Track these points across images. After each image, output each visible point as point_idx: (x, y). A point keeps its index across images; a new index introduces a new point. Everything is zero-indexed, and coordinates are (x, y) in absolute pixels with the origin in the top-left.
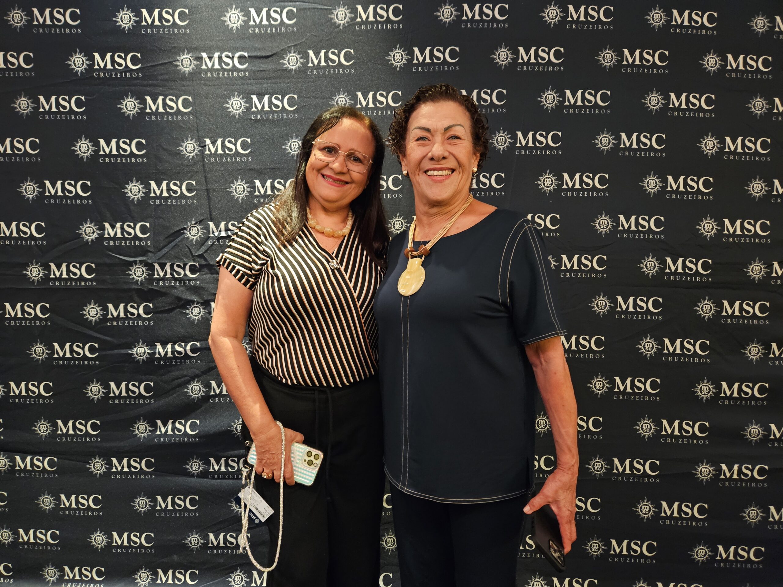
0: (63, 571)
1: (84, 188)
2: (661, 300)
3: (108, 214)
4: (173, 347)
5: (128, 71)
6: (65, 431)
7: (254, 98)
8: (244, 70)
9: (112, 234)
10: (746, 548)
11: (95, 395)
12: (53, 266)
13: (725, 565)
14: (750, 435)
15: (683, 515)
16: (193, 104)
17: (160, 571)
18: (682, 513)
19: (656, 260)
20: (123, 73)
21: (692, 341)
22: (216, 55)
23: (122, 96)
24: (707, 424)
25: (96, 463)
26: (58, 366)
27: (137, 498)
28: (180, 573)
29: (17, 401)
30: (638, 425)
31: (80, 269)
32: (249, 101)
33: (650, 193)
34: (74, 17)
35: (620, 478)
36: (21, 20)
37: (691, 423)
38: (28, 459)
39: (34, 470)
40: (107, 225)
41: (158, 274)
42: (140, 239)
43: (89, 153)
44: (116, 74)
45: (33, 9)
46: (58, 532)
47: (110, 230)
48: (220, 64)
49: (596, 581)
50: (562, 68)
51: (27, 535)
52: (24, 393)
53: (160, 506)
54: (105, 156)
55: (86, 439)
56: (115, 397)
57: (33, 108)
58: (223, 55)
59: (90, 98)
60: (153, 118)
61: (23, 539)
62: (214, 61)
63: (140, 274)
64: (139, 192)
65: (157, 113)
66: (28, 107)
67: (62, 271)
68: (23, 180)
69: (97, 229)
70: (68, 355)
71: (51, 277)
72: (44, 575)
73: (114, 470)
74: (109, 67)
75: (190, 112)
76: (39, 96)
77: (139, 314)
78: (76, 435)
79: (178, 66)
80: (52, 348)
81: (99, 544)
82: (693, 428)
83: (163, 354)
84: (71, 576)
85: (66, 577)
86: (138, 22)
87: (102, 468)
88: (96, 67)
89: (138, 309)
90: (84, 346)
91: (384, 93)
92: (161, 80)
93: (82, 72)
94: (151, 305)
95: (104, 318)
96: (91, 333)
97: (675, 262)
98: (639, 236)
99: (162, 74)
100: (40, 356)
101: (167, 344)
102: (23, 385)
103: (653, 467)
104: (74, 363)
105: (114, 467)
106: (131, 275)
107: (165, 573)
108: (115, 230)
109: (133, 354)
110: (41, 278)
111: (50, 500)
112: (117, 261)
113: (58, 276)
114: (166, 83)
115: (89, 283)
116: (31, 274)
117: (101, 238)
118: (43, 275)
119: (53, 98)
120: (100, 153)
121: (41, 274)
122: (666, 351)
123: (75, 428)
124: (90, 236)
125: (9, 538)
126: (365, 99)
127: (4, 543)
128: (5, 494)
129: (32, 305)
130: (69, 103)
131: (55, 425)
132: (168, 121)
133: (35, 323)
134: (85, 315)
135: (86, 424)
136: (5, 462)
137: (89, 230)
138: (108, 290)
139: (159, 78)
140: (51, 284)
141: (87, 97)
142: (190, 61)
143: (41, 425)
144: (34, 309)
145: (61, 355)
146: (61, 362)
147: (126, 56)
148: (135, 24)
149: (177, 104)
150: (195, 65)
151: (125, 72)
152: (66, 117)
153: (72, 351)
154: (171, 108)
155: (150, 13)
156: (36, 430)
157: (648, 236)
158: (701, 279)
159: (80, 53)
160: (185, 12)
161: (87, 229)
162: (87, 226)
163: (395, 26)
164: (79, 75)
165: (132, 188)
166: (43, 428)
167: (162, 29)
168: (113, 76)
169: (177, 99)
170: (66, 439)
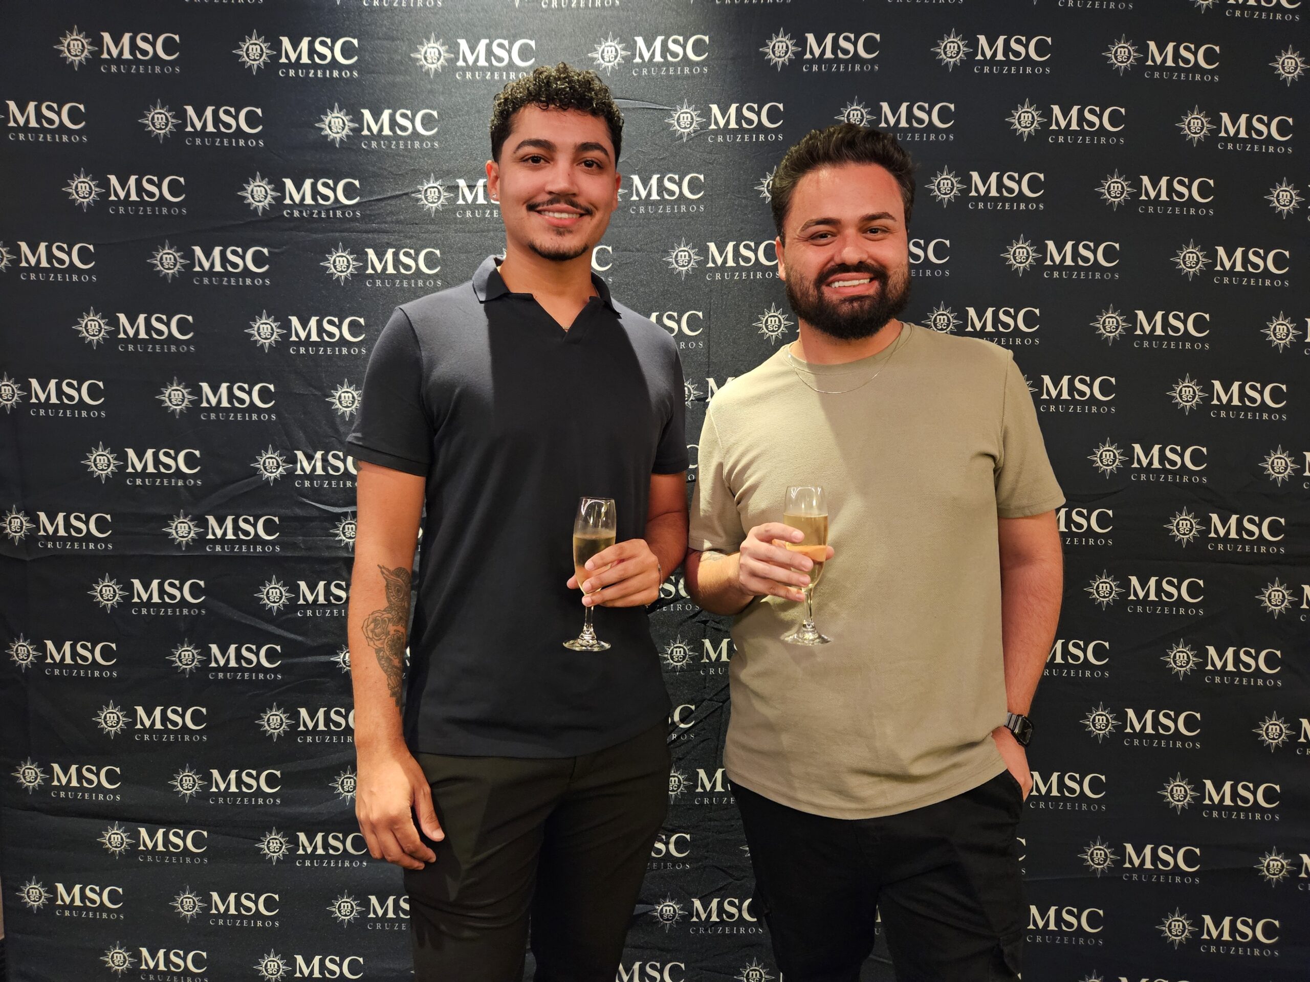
1: (265, 395)
2: (1201, 582)
3: (300, 437)
5: (338, 208)
6: (223, 787)
9: (308, 469)
11: (275, 729)
12: (212, 520)
15: (1238, 938)
16: (442, 262)
18: (1237, 934)
19: (1194, 518)
20: (331, 212)
21: (1253, 651)
22: (481, 183)
23: (329, 248)
24: (1277, 788)
25: (271, 841)
26: (216, 680)
27: (337, 900)
29: (146, 737)
30: (1164, 789)
31: (255, 526)
33: (1183, 408)
34: (252, 120)
35: (1135, 877)
36: (167, 125)
37: (1251, 785)
38: (160, 833)
39: (168, 852)
40: (300, 455)
43: (273, 338)
44: (319, 213)
45: (186, 107)
46: (204, 954)
47: (305, 464)
50: (1041, 206)
51: (153, 957)
52: (158, 726)
53: (375, 912)
54: (300, 343)
55: (256, 801)
56: (307, 732)
57: (183, 266)
59: (276, 250)
60: (378, 283)
61: (147, 964)
62: (477, 192)
63: (353, 534)
65: (383, 274)
66: (175, 265)
67: (226, 529)
68: (166, 382)
69: (284, 462)
70: (233, 664)
71: (208, 537)
73: (301, 852)
74: (309, 201)
75: (436, 275)
76: (194, 247)
78: (241, 794)
79: (418, 200)
80: (207, 652)
81: (272, 974)
82: (1254, 793)
86: (357, 131)
87: (281, 848)
88: (288, 201)
90: (259, 649)
91: (752, 244)
92: (392, 222)
93: (264, 208)
95: (292, 605)
96: (272, 628)
97: (1224, 521)
98: (1166, 478)
99: (392, 213)
100: (187, 664)
102: (158, 711)
103: (1190, 859)
104: (243, 676)
105: (301, 848)
106: (337, 535)
108: (313, 462)
109: (338, 663)
110: (193, 539)
111: (194, 901)
112: (315, 513)
113: (219, 537)
114: (397, 227)
115: (269, 548)
116: (177, 533)
117: (290, 475)
118: (196, 534)
119: (217, 251)
120: (291, 339)
121: (192, 532)
122: (1210, 667)
123: (239, 782)
124: (272, 472)
125: (124, 962)
126: (721, 253)
127: (116, 971)
128: (120, 890)
129: (177, 582)
130: (243, 258)
131: (208, 778)
132: (402, 288)
133: (181, 612)
134: (262, 599)
135: (259, 775)
136: (122, 839)
137: (271, 463)
138: (300, 560)
139: (389, 219)
140: (208, 549)
141: (272, 250)
142: (439, 192)
143: (184, 778)
144: (180, 589)
145: (222, 663)
146: (221, 675)
147: (336, 184)
148: (351, 134)
149: (416, 260)
150: (447, 199)
151: (334, 210)
152: (237, 282)
153: (239, 657)
154: (407, 267)
155: (377, 116)
156: (176, 786)
157: (1181, 478)
158: (1267, 550)
159: (263, 179)
160: (431, 115)
161: (267, 460)
162: (268, 456)
163: (771, 137)
164: (260, 214)
165: (343, 395)
166: (188, 782)
167: (394, 142)
168: (314, 216)
169: (417, 253)
170: (225, 801)
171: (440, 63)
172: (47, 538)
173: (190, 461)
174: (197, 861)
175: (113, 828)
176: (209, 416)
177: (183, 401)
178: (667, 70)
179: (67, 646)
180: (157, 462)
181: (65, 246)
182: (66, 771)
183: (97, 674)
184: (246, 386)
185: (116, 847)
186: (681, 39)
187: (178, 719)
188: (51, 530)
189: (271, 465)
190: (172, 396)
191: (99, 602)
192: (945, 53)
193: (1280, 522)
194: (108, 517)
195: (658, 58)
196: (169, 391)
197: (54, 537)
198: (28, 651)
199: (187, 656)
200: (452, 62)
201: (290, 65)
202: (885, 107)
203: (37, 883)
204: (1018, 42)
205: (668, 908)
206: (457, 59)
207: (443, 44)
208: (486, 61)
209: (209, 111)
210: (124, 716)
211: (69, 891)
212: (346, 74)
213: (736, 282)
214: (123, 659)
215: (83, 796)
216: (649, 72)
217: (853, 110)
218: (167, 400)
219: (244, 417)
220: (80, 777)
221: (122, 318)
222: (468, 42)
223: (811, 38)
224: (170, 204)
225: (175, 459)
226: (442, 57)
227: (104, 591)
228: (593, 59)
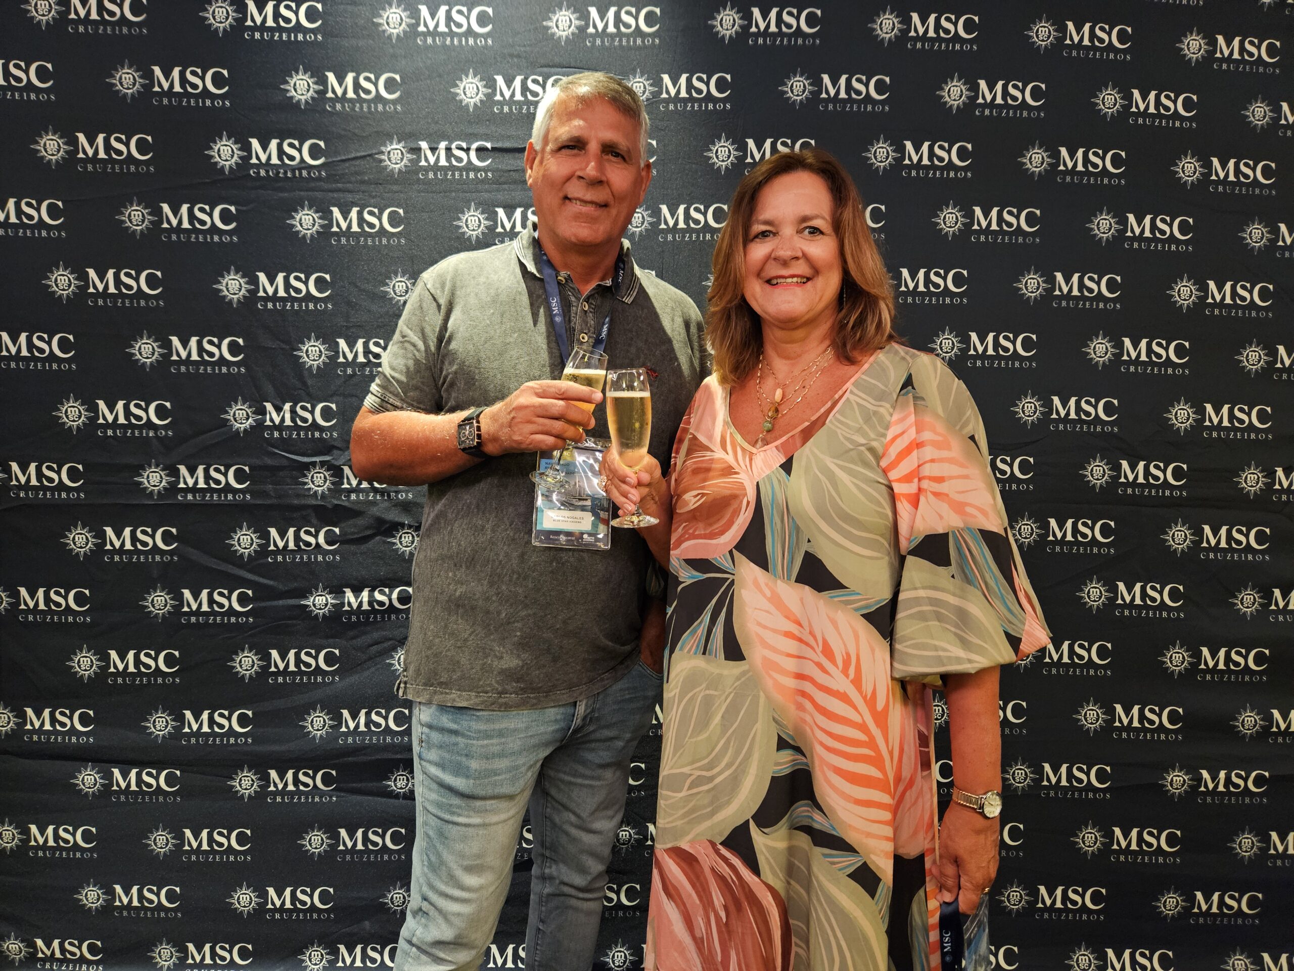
0: (185, 950)
1: (234, 348)
2: (1112, 524)
3: (269, 389)
4: (371, 595)
5: (304, 168)
6: (195, 727)
7: (501, 212)
9: (277, 420)
10: (1237, 895)
11: (247, 670)
12: (183, 469)
13: (1205, 920)
14: (1243, 726)
15: (1145, 848)
16: (406, 221)
17: (342, 948)
18: (1143, 844)
19: (1107, 464)
20: (297, 171)
22: (443, 145)
23: (295, 206)
24: (1180, 710)
25: (243, 778)
26: (189, 624)
27: (308, 833)
28: (373, 949)
29: (120, 680)
30: (1079, 713)
31: (225, 475)
32: (493, 216)
33: (1097, 363)
35: (1052, 793)
36: (134, 84)
37: (1157, 709)
38: (133, 774)
39: (141, 791)
40: (269, 406)
41: (349, 483)
42: (321, 429)
43: (241, 293)
44: (286, 173)
45: (153, 67)
46: (178, 889)
47: (274, 415)
48: (448, 159)
49: (1016, 949)
50: (969, 174)
51: (127, 894)
52: (131, 669)
53: (345, 845)
54: (267, 299)
55: (228, 741)
56: (278, 673)
57: (151, 222)
58: (453, 146)
59: (244, 208)
60: (343, 240)
61: (121, 901)
63: (321, 482)
64: (320, 356)
65: (348, 233)
66: (143, 221)
67: (197, 478)
68: (136, 335)
69: (254, 413)
70: (205, 608)
71: (179, 486)
72: (154, 958)
73: (272, 788)
74: (275, 160)
75: (399, 233)
76: (162, 204)
77: (317, 544)
78: (214, 734)
79: (381, 161)
80: (179, 597)
81: (245, 907)
82: (1160, 716)
83: (355, 606)
84: (198, 958)
85: (190, 961)
86: (322, 93)
87: (252, 785)
88: (254, 161)
89: (316, 536)
90: (231, 593)
91: (702, 207)
92: (357, 182)
93: (230, 167)
94: (337, 530)
95: (263, 551)
96: (243, 573)
97: (1133, 467)
98: (1082, 428)
99: (356, 173)
100: (160, 609)
101: (362, 591)
102: (131, 655)
103: (1101, 776)
104: (215, 620)
105: (272, 785)
106: (306, 483)
107: (351, 951)
108: (282, 414)
109: (308, 606)
110: (165, 488)
111: (167, 838)
112: (285, 463)
113: (191, 485)
114: (363, 188)
115: (239, 497)
116: (148, 482)
117: (260, 425)
118: (167, 483)
119: (184, 208)
121: (164, 481)
123: (212, 722)
124: (241, 423)
125: (98, 900)
126: (672, 215)
127: (90, 908)
128: (94, 830)
129: (149, 530)
130: (210, 215)
131: (181, 719)
132: (366, 246)
133: (153, 558)
134: (233, 545)
135: (231, 715)
136: (95, 780)
137: (240, 414)
138: (271, 507)
139: (353, 179)
140: (180, 498)
141: (240, 208)
142: (402, 153)
143: (157, 720)
144: (153, 537)
145: (194, 607)
146: (193, 619)
147: (301, 145)
148: (316, 96)
149: (380, 219)
150: (410, 161)
151: (300, 169)
152: (205, 238)
153: (211, 601)
154: (372, 226)
155: (341, 80)
156: (149, 728)
157: (1095, 428)
158: (1171, 493)
159: (229, 138)
160: (394, 79)
161: (237, 412)
162: (237, 408)
163: (720, 106)
164: (227, 173)
165: (310, 349)
166: (161, 723)
167: (358, 105)
168: (281, 175)
169: (381, 212)
170: (197, 741)
171: (401, 28)
172: (20, 487)
173: (161, 412)
174: (170, 799)
175: (86, 769)
176: (180, 369)
177: (153, 354)
178: (621, 41)
179: (41, 593)
180: (128, 413)
181: (34, 202)
182: (39, 714)
183: (70, 619)
184: (215, 340)
185: (90, 788)
186: (634, 10)
187: (152, 663)
188: (23, 480)
189: (241, 416)
190: (143, 349)
191: (72, 550)
192: (881, 29)
194: (80, 467)
195: (611, 29)
196: (139, 344)
197: (27, 487)
200: (413, 27)
201: (255, 28)
202: (826, 78)
203: (10, 825)
205: (624, 833)
206: (418, 24)
207: (405, 10)
208: (446, 26)
209: (176, 72)
210: (98, 660)
211: (42, 831)
212: (310, 37)
213: (687, 244)
214: (97, 605)
215: (56, 739)
216: (603, 42)
217: (796, 81)
218: (137, 353)
219: (213, 369)
220: (53, 720)
221: (92, 273)
222: (429, 8)
223: (756, 12)
224: (138, 162)
225: (146, 410)
226: (404, 23)
227: (77, 539)
228: (548, 28)
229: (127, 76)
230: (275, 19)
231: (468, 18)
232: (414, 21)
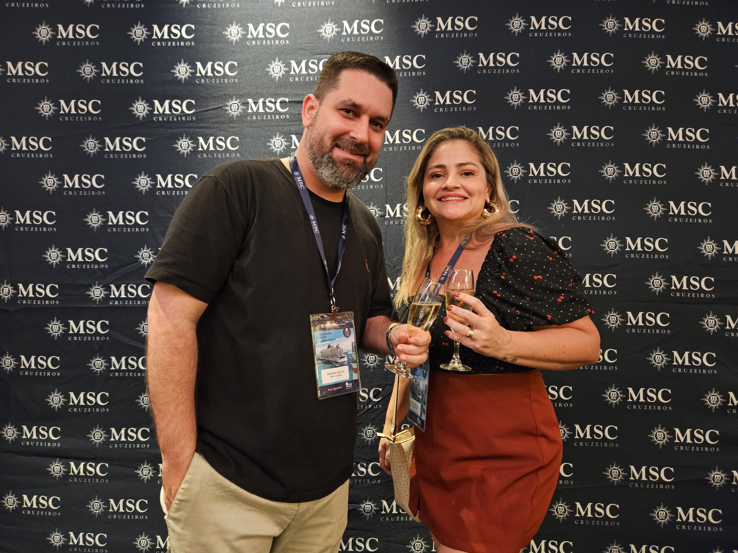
1: (143, 218)
2: (668, 315)
5: (184, 116)
6: (117, 438)
7: (294, 137)
8: (285, 113)
11: (146, 404)
12: (113, 287)
16: (240, 144)
18: (697, 518)
19: (662, 278)
20: (179, 117)
21: (699, 354)
22: (261, 101)
23: (177, 137)
24: (717, 432)
26: (114, 377)
29: (75, 410)
30: (652, 434)
31: (136, 290)
32: (289, 140)
33: (653, 217)
34: (137, 69)
35: (636, 485)
36: (91, 73)
37: (702, 431)
38: (82, 465)
39: (86, 476)
43: (147, 186)
44: (173, 118)
45: (102, 63)
46: (105, 535)
48: (264, 108)
50: (569, 107)
51: (76, 538)
58: (267, 101)
59: (150, 139)
60: (205, 155)
61: (73, 542)
62: (259, 105)
65: (208, 151)
67: (121, 292)
68: (89, 211)
70: (123, 368)
71: (111, 297)
74: (167, 112)
78: (127, 442)
79: (227, 110)
80: (109, 361)
81: (144, 547)
82: (704, 436)
86: (193, 74)
88: (156, 112)
90: (138, 359)
92: (213, 123)
93: (143, 116)
97: (679, 280)
98: (645, 256)
99: (213, 118)
100: (98, 368)
102: (82, 395)
103: (668, 474)
104: (129, 374)
110: (103, 298)
111: (100, 504)
113: (117, 296)
114: (215, 125)
115: (144, 302)
116: (94, 294)
118: (104, 295)
120: (157, 187)
121: (102, 294)
122: (675, 363)
125: (60, 541)
127: (56, 546)
128: (59, 498)
131: (109, 433)
132: (218, 158)
134: (140, 331)
136: (60, 468)
139: (211, 121)
140: (111, 303)
141: (147, 139)
142: (238, 106)
143: (96, 433)
144: (95, 326)
145: (117, 367)
146: (117, 374)
147: (182, 103)
148: (190, 75)
149: (225, 143)
150: (242, 110)
151: (181, 116)
152: (128, 156)
153: (127, 364)
154: (221, 147)
155: (204, 66)
156: (91, 438)
157: (654, 256)
158: (705, 296)
159: (142, 100)
160: (234, 65)
161: (144, 254)
162: (144, 251)
163: (419, 74)
164: (141, 119)
166: (98, 435)
167: (214, 80)
168: (170, 120)
169: (226, 139)
170: (118, 446)
171: (238, 37)
172: (23, 298)
173: (102, 254)
174: (102, 481)
175: (55, 462)
176: (112, 230)
177: (98, 221)
178: (361, 39)
179: (33, 359)
180: (84, 255)
181: (36, 138)
182: (30, 430)
183: (49, 374)
184: (133, 213)
185: (57, 473)
186: (368, 21)
187: (93, 399)
188: (25, 294)
189: (146, 256)
190: (93, 219)
191: (51, 334)
192: (513, 26)
193: (711, 280)
194: (57, 286)
195: (356, 32)
196: (91, 216)
197: (27, 298)
198: (11, 362)
199: (98, 363)
200: (245, 36)
201: (158, 40)
202: (481, 55)
203: (12, 495)
204: (553, 19)
205: (368, 506)
206: (248, 34)
207: (240, 27)
208: (263, 34)
209: (114, 65)
210: (63, 398)
211: (30, 499)
212: (188, 44)
213: (401, 152)
214: (63, 365)
215: (39, 444)
216: (351, 39)
217: (464, 58)
218: (90, 221)
219: (131, 230)
220: (38, 433)
221: (66, 177)
222: (253, 25)
223: (439, 20)
224: (92, 115)
225: (94, 253)
226: (239, 34)
227: (53, 327)
228: (321, 33)
229: (88, 68)
230: (169, 35)
231: (275, 30)
232: (245, 32)
